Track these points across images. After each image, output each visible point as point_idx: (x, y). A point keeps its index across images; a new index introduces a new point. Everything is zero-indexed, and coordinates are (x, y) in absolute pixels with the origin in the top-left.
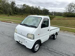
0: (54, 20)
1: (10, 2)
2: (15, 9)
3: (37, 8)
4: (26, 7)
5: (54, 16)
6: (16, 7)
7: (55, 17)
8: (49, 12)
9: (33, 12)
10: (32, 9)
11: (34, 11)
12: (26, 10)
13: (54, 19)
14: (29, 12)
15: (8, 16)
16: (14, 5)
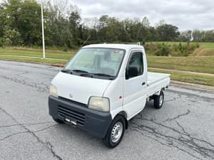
0: (196, 55)
1: (67, 15)
2: (81, 32)
3: (140, 24)
4: (110, 22)
5: (195, 44)
6: (81, 26)
7: (198, 47)
8: (178, 33)
9: (129, 35)
10: (127, 27)
11: (131, 32)
12: (107, 33)
13: (194, 52)
14: (116, 37)
15: (65, 50)
16: (77, 21)
